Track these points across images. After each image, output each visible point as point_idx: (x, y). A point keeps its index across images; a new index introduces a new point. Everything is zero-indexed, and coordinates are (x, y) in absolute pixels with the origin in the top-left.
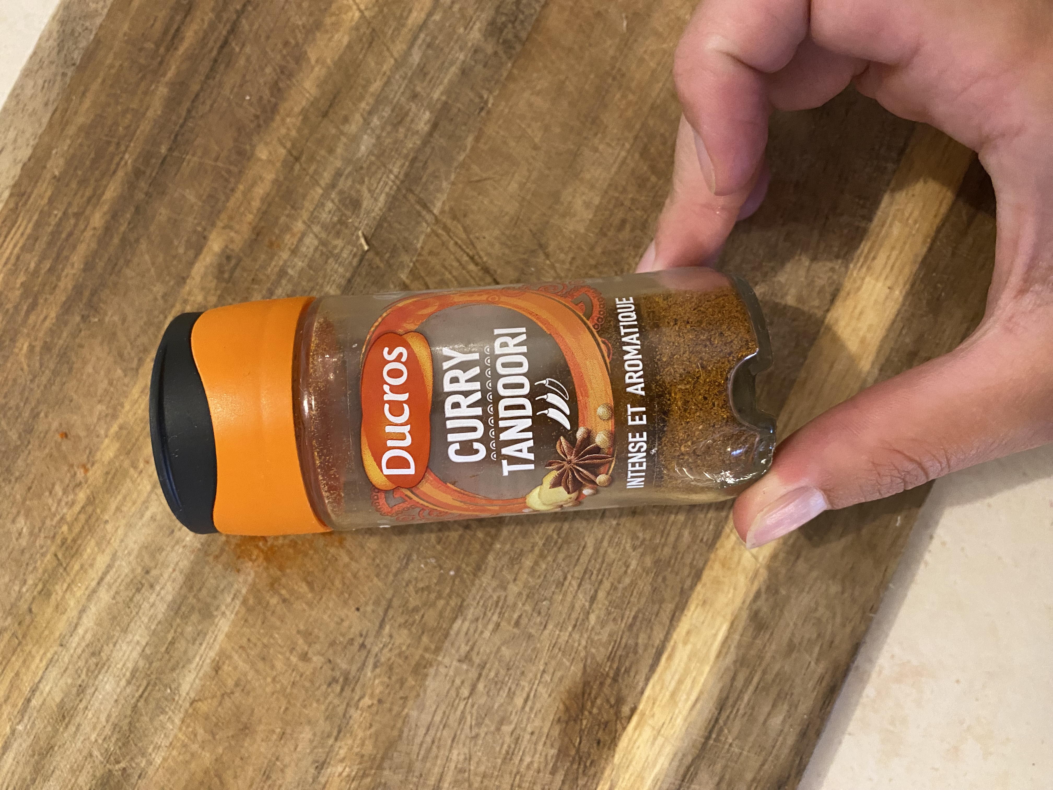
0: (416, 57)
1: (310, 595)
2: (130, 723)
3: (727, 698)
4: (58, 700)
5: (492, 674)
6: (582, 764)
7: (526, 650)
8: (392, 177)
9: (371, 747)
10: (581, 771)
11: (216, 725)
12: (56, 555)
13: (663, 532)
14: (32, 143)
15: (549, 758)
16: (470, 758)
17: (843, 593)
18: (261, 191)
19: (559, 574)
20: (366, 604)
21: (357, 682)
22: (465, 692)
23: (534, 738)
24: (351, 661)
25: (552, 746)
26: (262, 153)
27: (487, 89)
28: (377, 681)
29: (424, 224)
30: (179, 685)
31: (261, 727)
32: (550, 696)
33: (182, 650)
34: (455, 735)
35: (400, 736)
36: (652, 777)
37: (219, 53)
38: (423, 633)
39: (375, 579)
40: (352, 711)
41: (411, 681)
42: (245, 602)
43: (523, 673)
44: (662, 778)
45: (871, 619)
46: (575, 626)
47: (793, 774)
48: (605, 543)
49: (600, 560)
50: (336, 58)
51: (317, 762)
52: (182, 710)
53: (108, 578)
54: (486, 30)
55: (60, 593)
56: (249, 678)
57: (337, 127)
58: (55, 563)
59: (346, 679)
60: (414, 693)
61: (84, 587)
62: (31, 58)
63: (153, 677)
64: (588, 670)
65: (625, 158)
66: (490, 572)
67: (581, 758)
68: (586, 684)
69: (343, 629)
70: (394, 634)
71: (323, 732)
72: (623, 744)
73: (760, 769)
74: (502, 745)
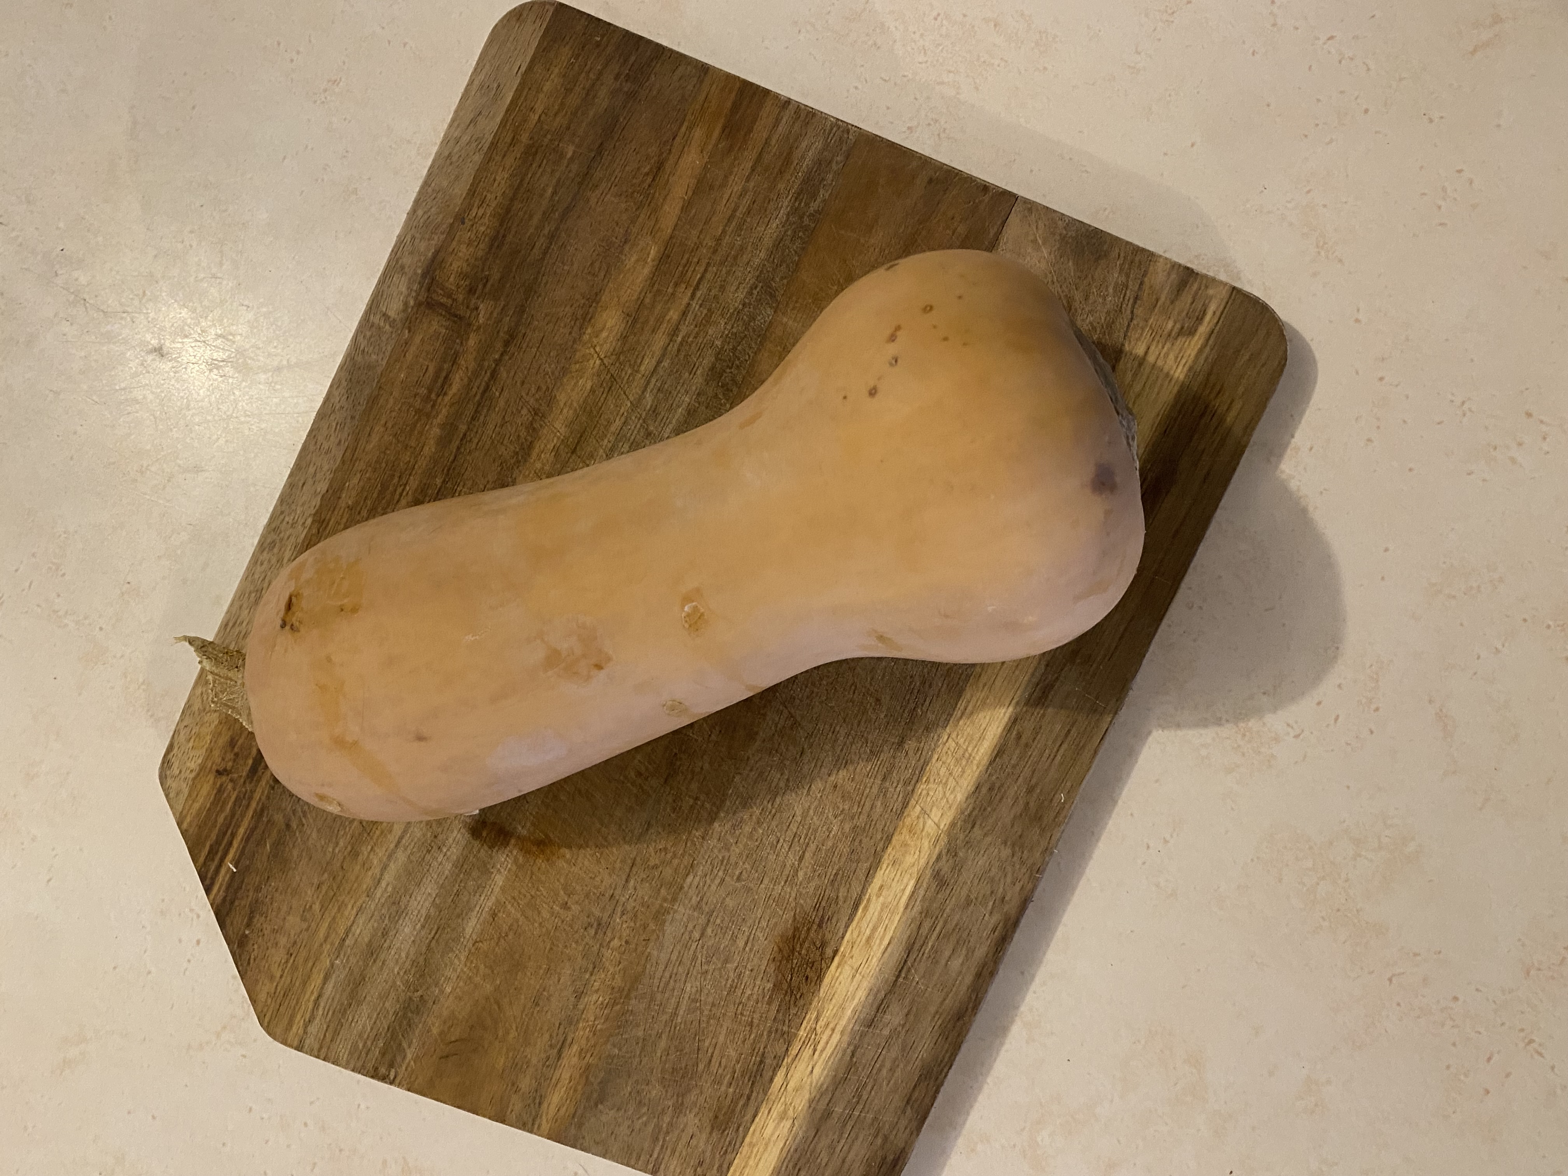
0: (649, 399)
1: (569, 855)
2: (425, 959)
3: (914, 943)
4: (366, 940)
5: (718, 921)
6: (794, 997)
7: (746, 901)
9: (620, 981)
10: (792, 1002)
11: (494, 961)
13: (859, 803)
14: (329, 476)
15: (766, 990)
16: (701, 990)
17: (1013, 855)
19: (772, 838)
20: (615, 863)
21: (608, 927)
22: (697, 935)
23: (754, 974)
24: (603, 909)
25: (768, 981)
28: (624, 926)
30: (464, 929)
31: (531, 964)
32: (766, 939)
33: (465, 899)
34: (689, 971)
35: (644, 971)
36: (852, 1008)
37: (482, 397)
38: (661, 886)
39: (622, 842)
40: (603, 950)
41: (652, 926)
44: (860, 1008)
45: (1038, 880)
46: (786, 882)
47: (970, 1008)
48: (811, 812)
49: (806, 827)
50: (581, 402)
51: (577, 992)
52: (467, 949)
53: (404, 841)
54: (708, 375)
55: (366, 853)
56: (520, 923)
59: (599, 924)
60: (655, 936)
61: (384, 849)
62: (325, 402)
63: (443, 921)
64: (798, 918)
66: (716, 836)
67: (792, 991)
68: (796, 929)
69: (596, 883)
70: (638, 887)
71: (581, 968)
72: (827, 980)
73: (942, 1003)
74: (727, 979)
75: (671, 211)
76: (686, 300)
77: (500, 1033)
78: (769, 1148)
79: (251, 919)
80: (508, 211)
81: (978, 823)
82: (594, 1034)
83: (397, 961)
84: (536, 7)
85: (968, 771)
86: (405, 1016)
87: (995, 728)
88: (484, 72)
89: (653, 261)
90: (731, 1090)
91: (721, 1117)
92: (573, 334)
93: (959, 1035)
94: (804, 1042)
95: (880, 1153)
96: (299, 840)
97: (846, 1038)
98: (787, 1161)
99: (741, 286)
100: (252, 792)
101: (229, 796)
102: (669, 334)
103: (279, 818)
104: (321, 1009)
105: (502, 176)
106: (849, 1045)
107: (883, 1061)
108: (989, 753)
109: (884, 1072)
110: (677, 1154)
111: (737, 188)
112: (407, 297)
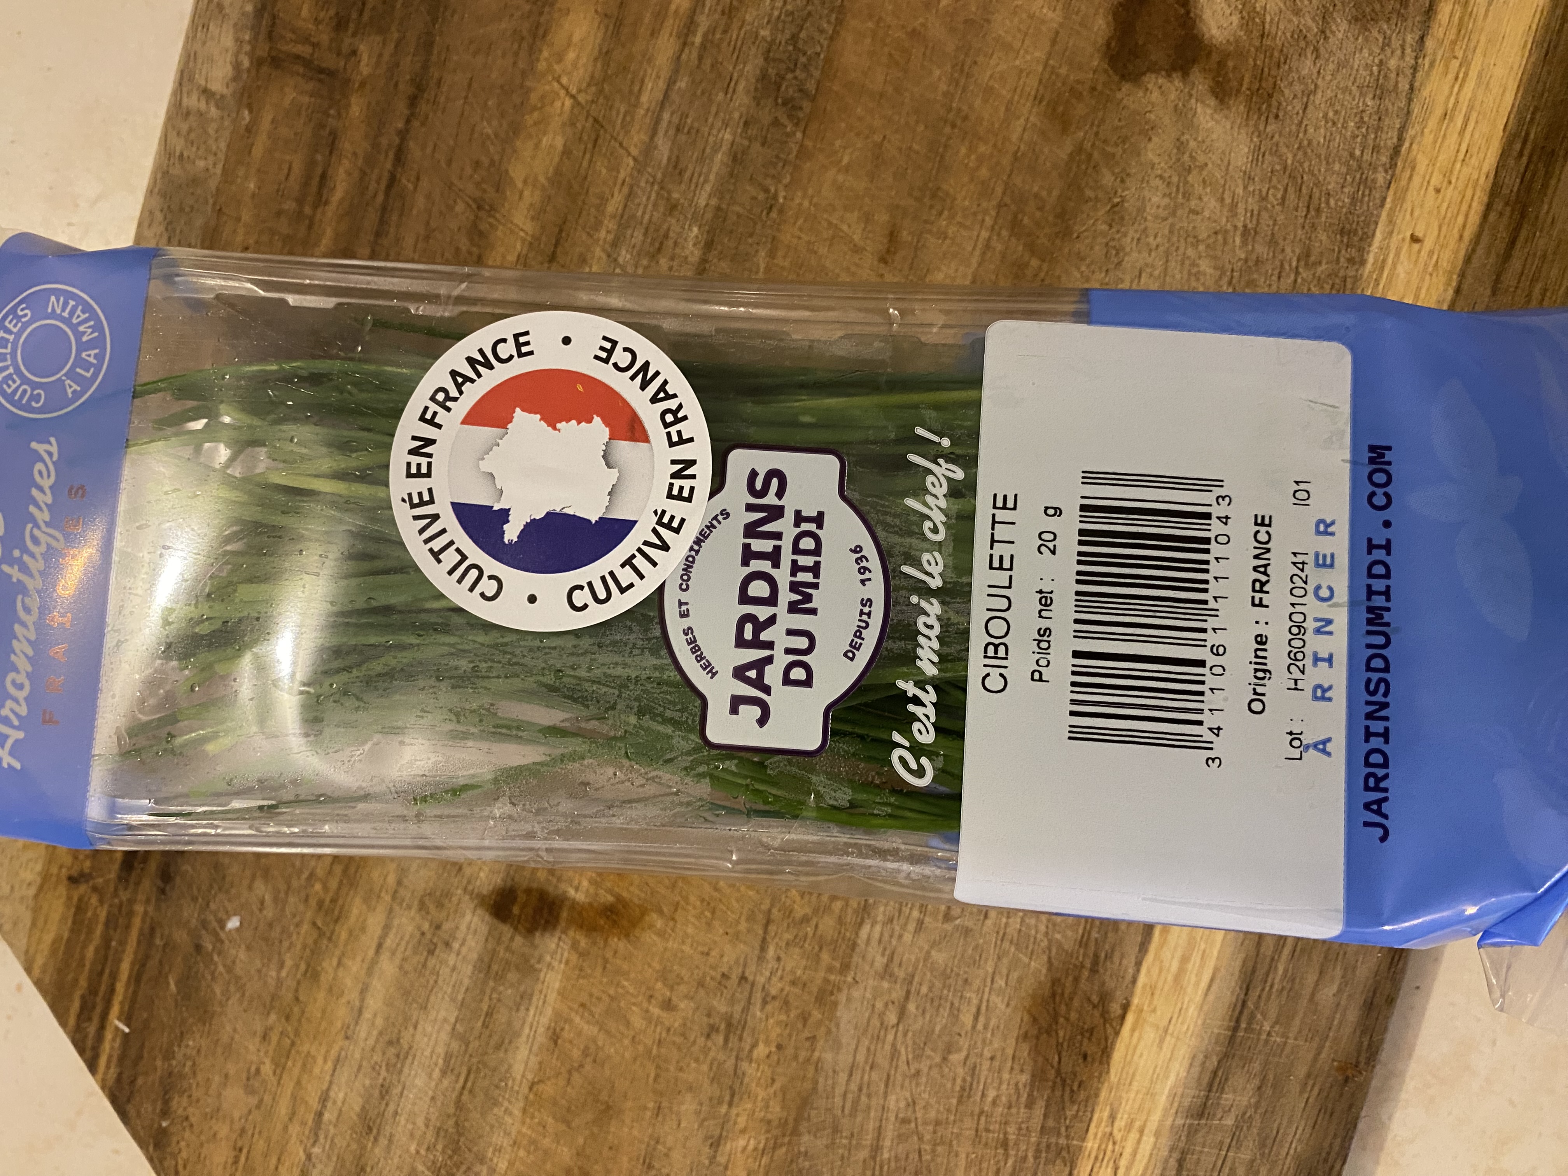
0: (663, 149)
1: (659, 923)
2: (457, 1124)
3: (1254, 971)
4: (357, 1109)
5: (924, 990)
6: (1068, 1089)
9: (778, 1109)
10: (1067, 1098)
11: (569, 1110)
12: (314, 924)
15: (1021, 1086)
16: (914, 1103)
20: (738, 922)
21: (744, 1028)
22: (892, 1018)
23: (996, 1064)
24: (732, 1001)
25: (1022, 1071)
27: (773, 177)
28: (771, 1021)
30: (510, 1066)
31: (629, 1104)
32: (1008, 1005)
33: (504, 1021)
34: (888, 1076)
35: (815, 1089)
36: (1166, 1091)
37: (387, 197)
38: (821, 948)
39: (744, 888)
40: (744, 1065)
41: (816, 1015)
42: (575, 945)
43: (966, 980)
44: (1180, 1091)
47: (1362, 1059)
50: (551, 171)
51: (712, 1137)
52: (520, 1097)
53: (389, 942)
54: (756, 89)
55: (330, 970)
56: (600, 1043)
58: (315, 935)
59: (729, 1025)
60: (823, 1029)
61: (359, 959)
63: (474, 1060)
64: (1055, 963)
65: (989, 239)
67: (1064, 1081)
68: (1055, 982)
69: (711, 960)
70: (783, 955)
71: (711, 1099)
72: (1118, 1056)
73: (1315, 1059)
74: (954, 1079)
79: (166, 1102)
92: (521, 65)
93: (1350, 1107)
94: (1096, 1158)
96: (221, 968)
97: (1165, 1142)
100: (131, 902)
101: (95, 915)
102: (679, 36)
103: (181, 937)
106: (1172, 1150)
112: (237, 55)
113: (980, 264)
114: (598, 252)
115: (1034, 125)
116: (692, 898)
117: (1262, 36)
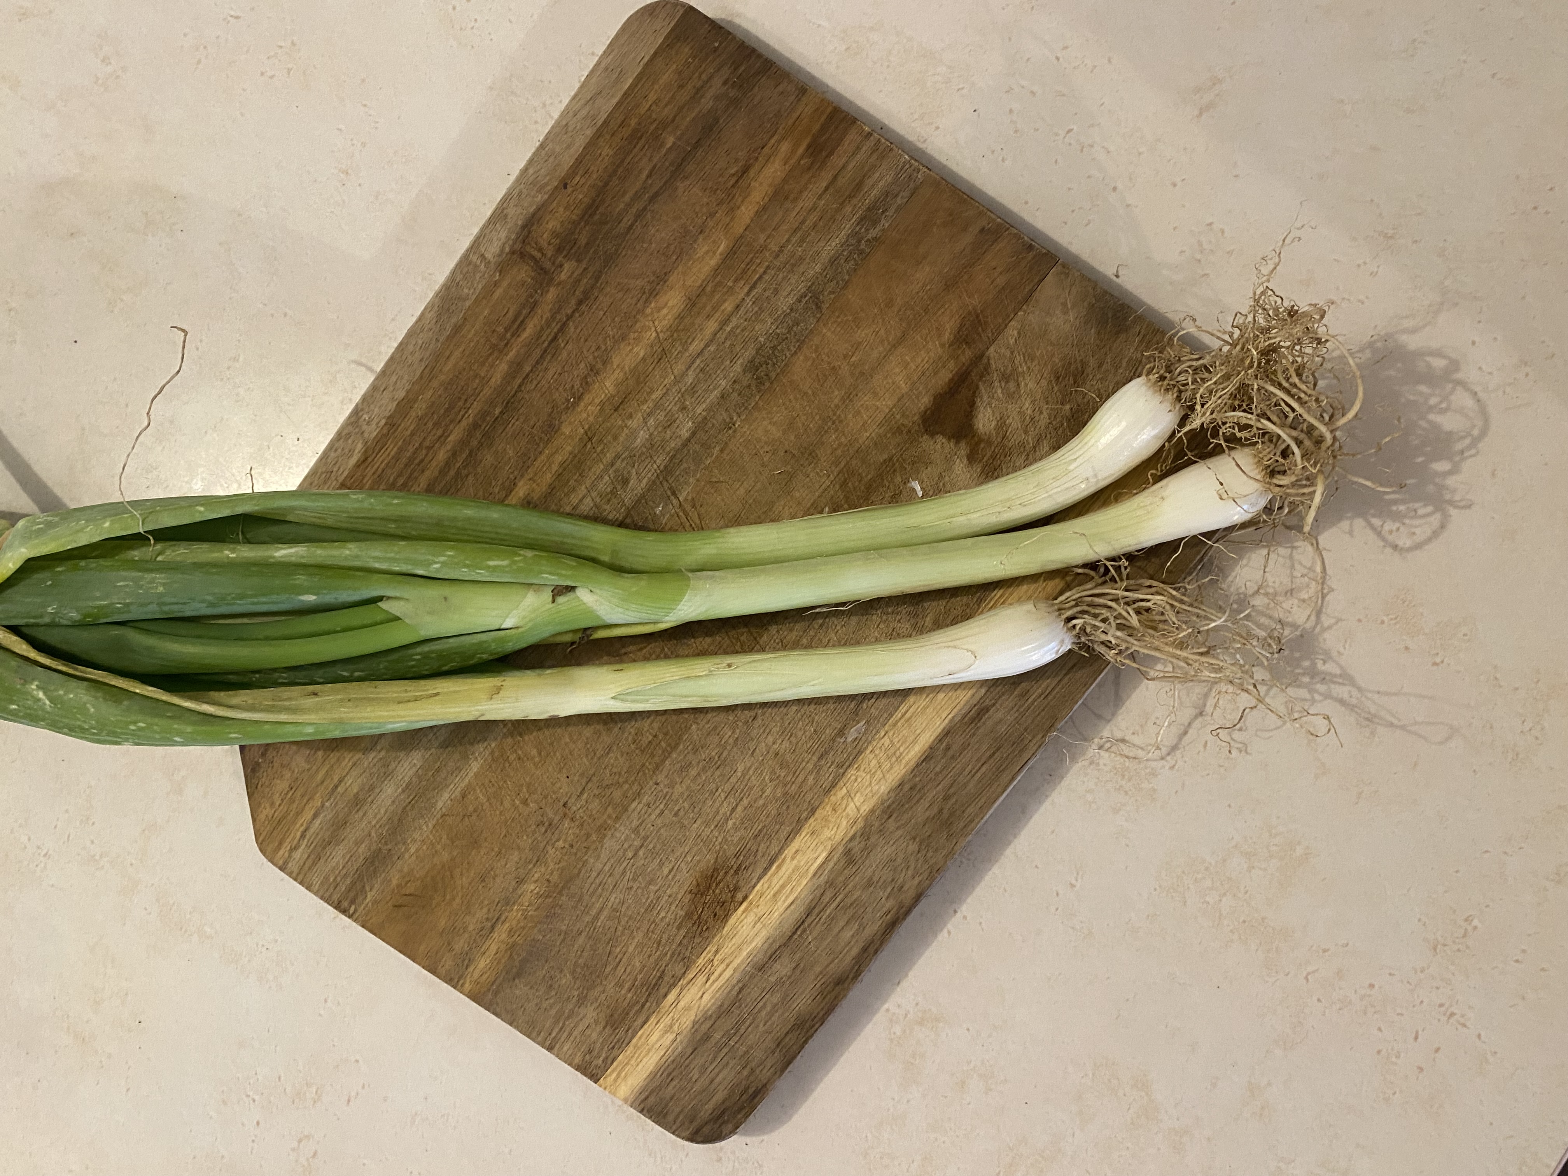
0: (691, 376)
1: (537, 759)
2: (399, 819)
3: (814, 908)
4: (355, 791)
5: (651, 846)
6: (700, 928)
7: (678, 835)
8: (655, 466)
9: (556, 877)
10: (698, 932)
11: (456, 835)
13: (794, 773)
14: (407, 387)
15: (678, 916)
16: (623, 903)
17: (919, 851)
18: (560, 458)
19: (712, 786)
20: (575, 775)
21: (556, 829)
22: (630, 854)
23: (671, 900)
24: (555, 814)
25: (682, 909)
26: (566, 430)
27: (737, 413)
28: (570, 832)
29: (671, 507)
30: (437, 801)
31: (486, 844)
32: (688, 872)
33: (443, 777)
34: (616, 883)
35: (578, 874)
36: (748, 950)
37: (549, 345)
38: (609, 805)
39: (585, 760)
40: (549, 848)
42: (492, 753)
44: (755, 952)
46: (716, 826)
47: (851, 976)
48: (751, 772)
49: (744, 783)
50: (632, 367)
51: (519, 878)
52: (435, 819)
54: (746, 366)
56: (485, 808)
57: (623, 421)
59: (550, 825)
60: (594, 846)
62: (417, 322)
63: (421, 791)
64: (719, 860)
65: (829, 486)
66: (665, 773)
67: (700, 923)
68: (715, 870)
69: (555, 788)
70: (589, 801)
71: (526, 858)
72: (732, 921)
73: (828, 966)
74: (647, 899)
75: (746, 212)
76: (742, 295)
77: (448, 897)
78: (651, 1054)
79: (265, 750)
80: (606, 184)
81: (895, 815)
82: (525, 918)
83: (375, 817)
84: (669, 6)
85: (896, 768)
86: (372, 862)
87: (928, 735)
88: (611, 57)
89: (721, 254)
90: (630, 995)
91: (616, 1016)
92: (638, 306)
93: (835, 998)
94: (701, 969)
95: (744, 1082)
97: (737, 975)
98: (663, 1068)
99: (793, 293)
102: (720, 322)
104: (306, 840)
105: (607, 151)
106: (739, 981)
107: (765, 1004)
108: (919, 755)
109: (764, 1013)
110: (572, 1038)
111: (809, 204)
112: (504, 244)
113: (819, 497)
114: (640, 415)
115: (873, 438)
116: (558, 754)
117: (1003, 438)
